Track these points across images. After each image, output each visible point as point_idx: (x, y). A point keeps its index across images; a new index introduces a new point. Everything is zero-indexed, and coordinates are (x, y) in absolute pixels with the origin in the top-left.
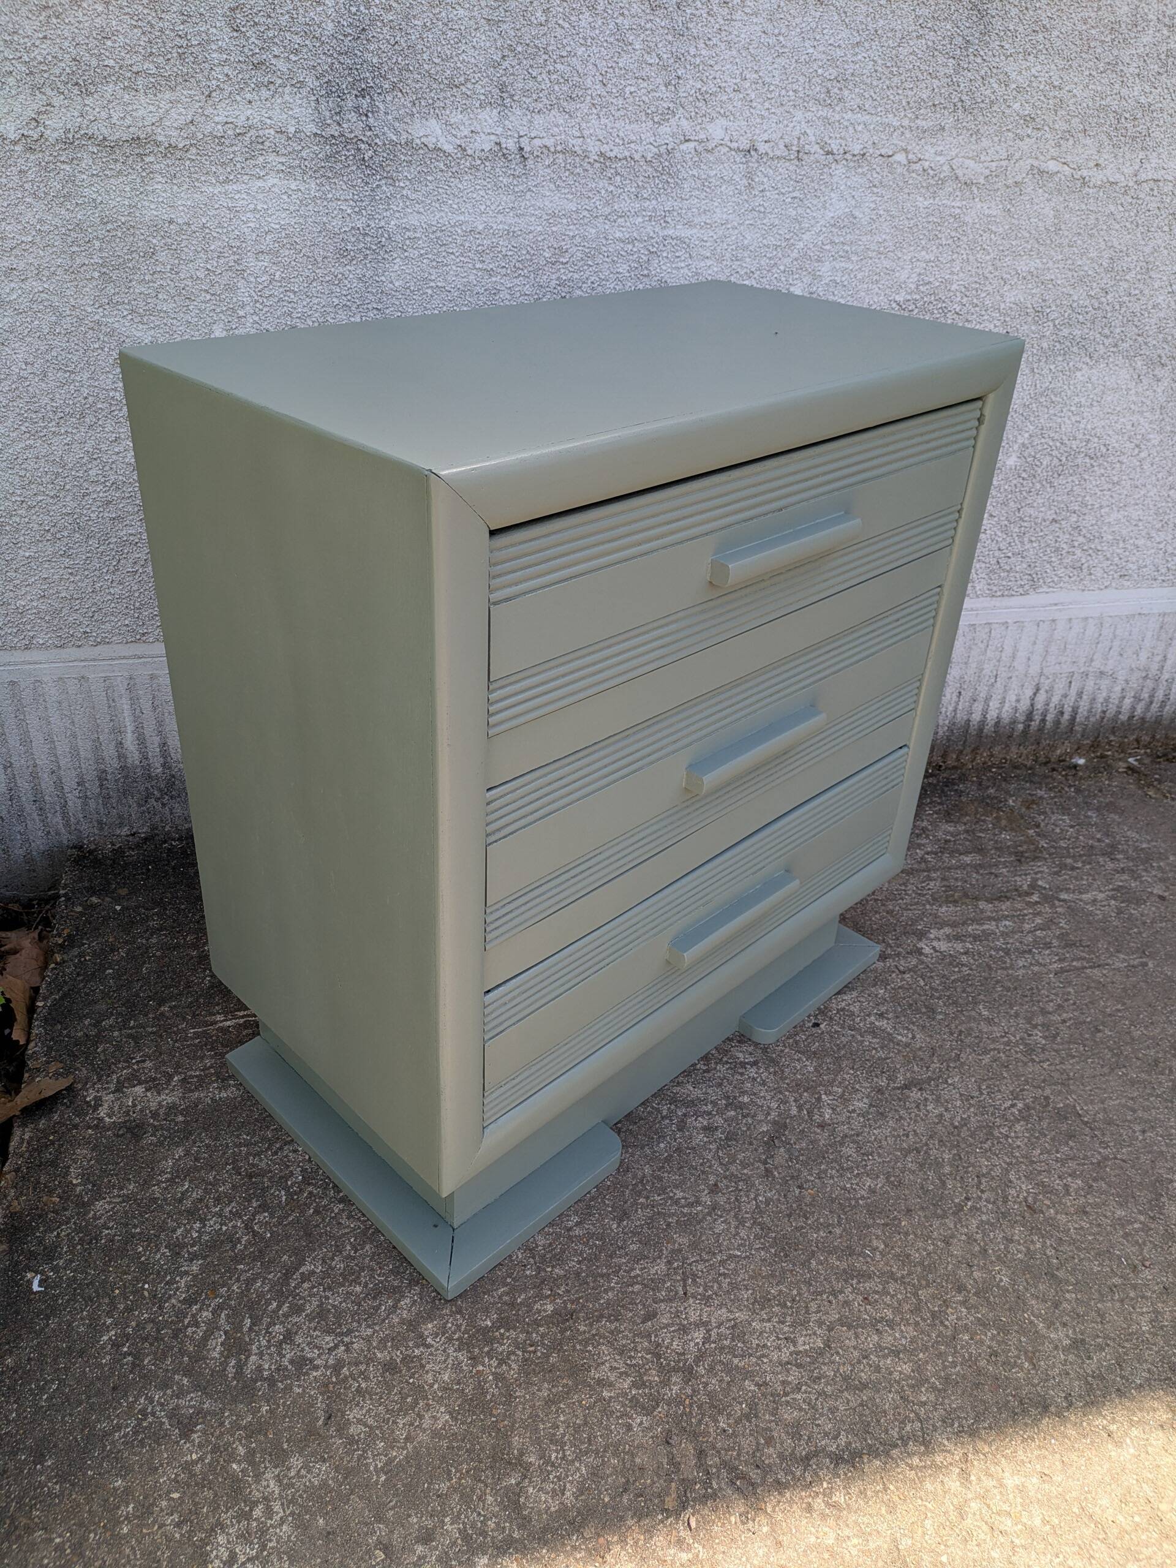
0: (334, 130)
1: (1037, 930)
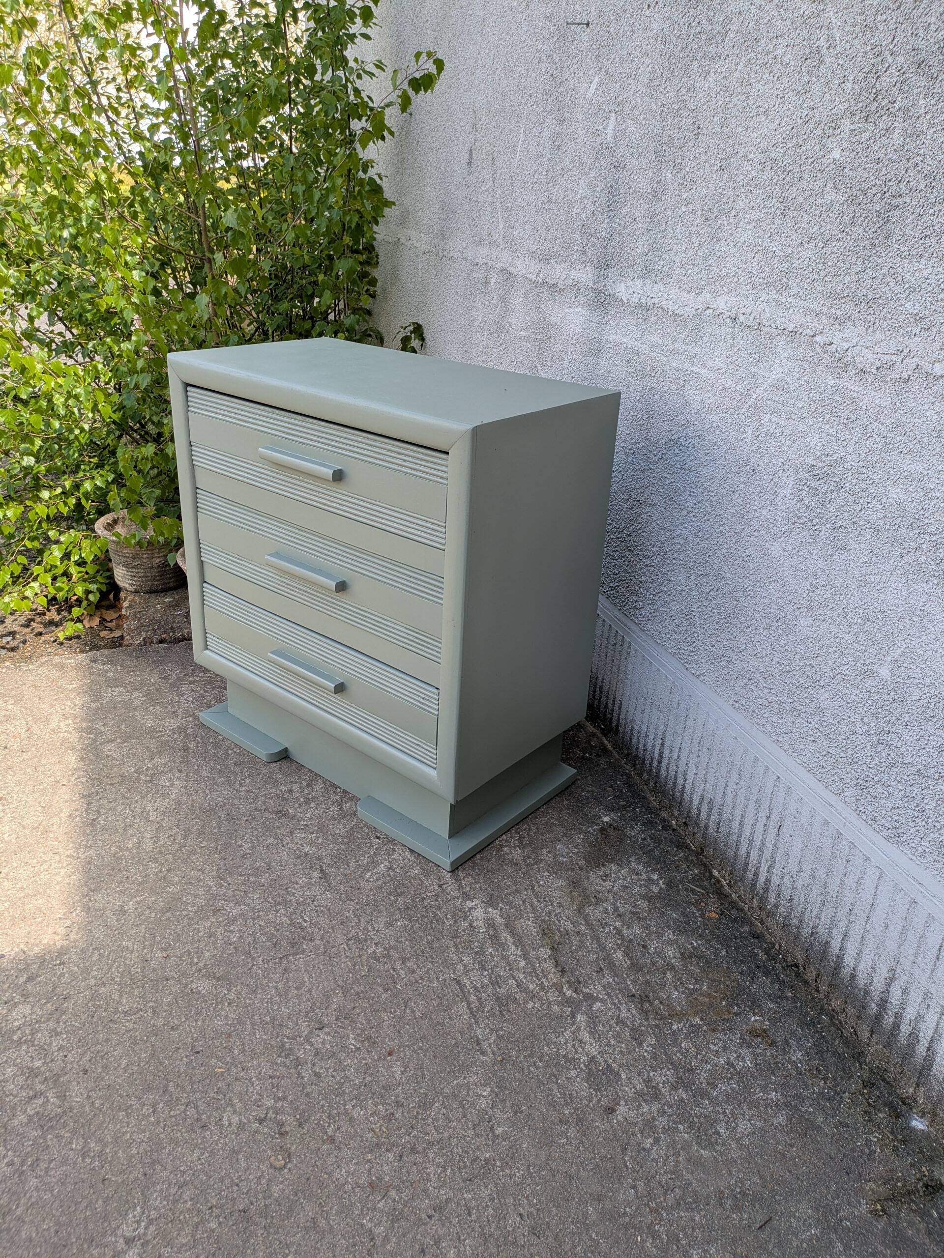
0: (596, 286)
1: (516, 981)
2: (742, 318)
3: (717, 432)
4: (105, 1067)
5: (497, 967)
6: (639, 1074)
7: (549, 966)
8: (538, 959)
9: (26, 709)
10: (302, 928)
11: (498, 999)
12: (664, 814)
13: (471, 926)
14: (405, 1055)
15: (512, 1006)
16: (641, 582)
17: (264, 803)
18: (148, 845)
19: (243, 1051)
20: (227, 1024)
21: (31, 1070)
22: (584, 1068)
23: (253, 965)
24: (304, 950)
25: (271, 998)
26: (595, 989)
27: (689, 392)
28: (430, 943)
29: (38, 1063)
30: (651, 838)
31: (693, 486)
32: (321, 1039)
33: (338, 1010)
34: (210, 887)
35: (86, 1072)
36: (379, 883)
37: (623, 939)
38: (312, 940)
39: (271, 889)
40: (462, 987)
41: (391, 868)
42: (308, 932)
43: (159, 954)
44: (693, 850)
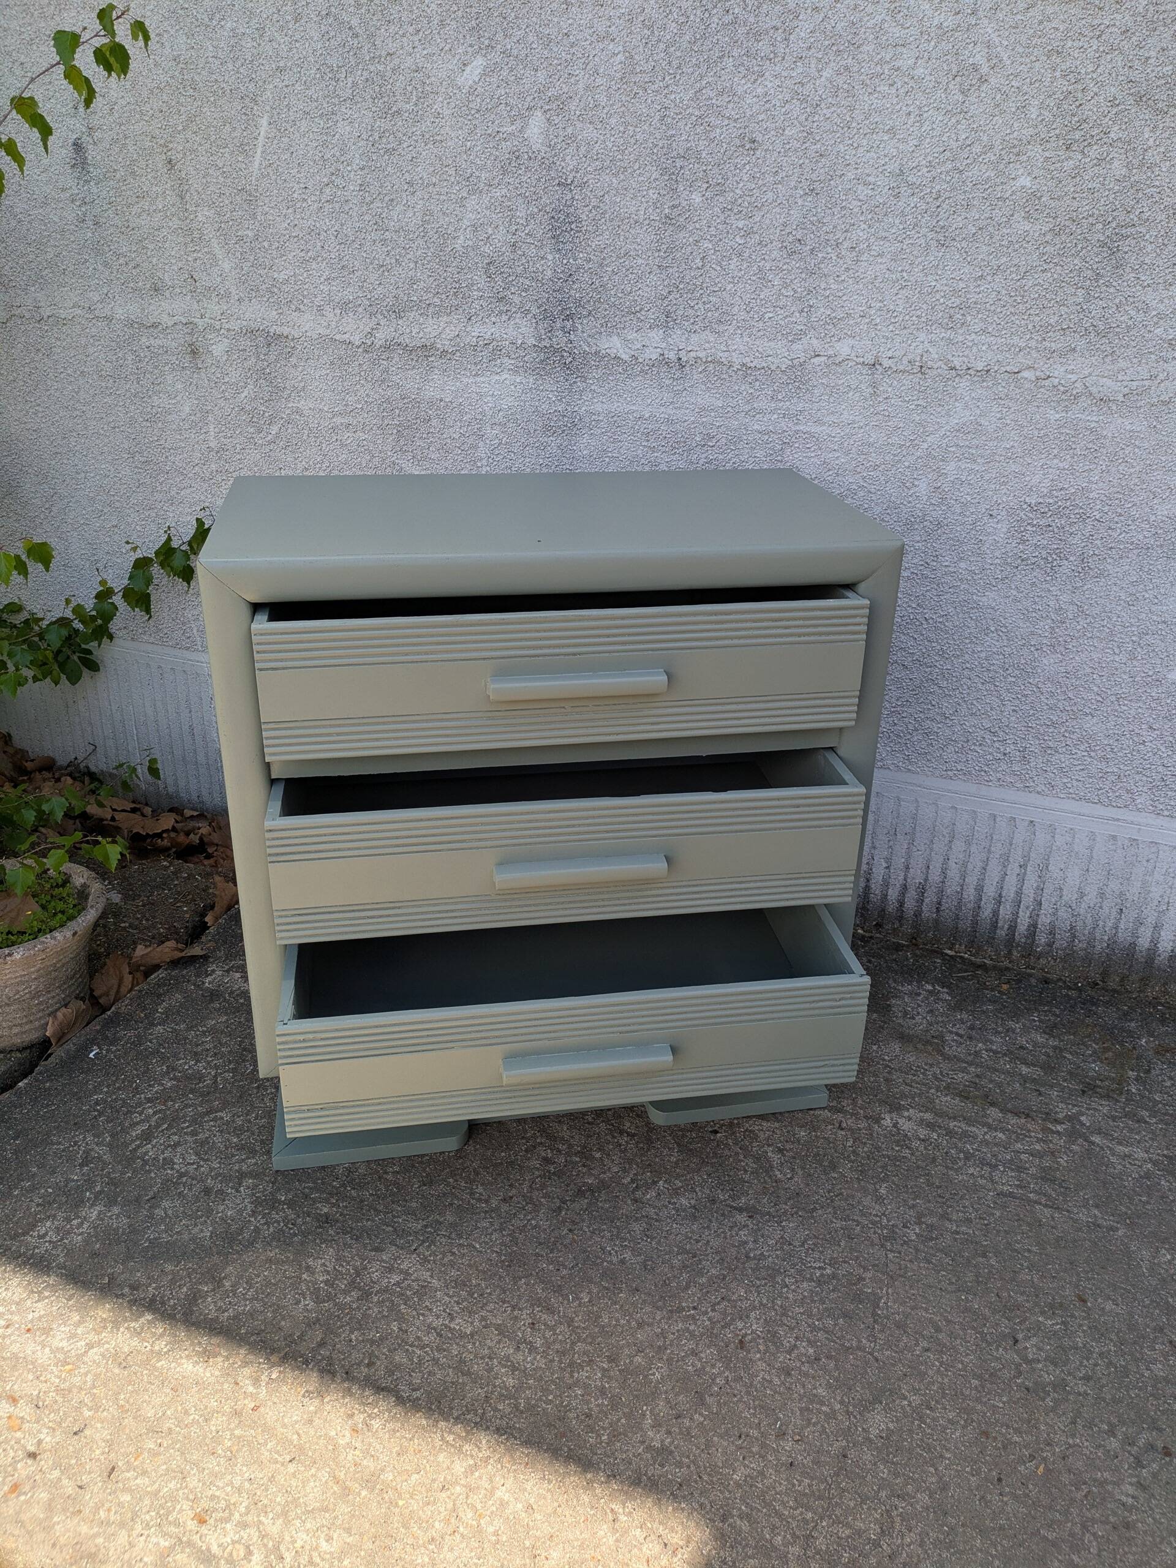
0: (546, 343)
1: (1024, 1153)
2: (886, 363)
5: (997, 1155)
7: (1014, 1120)
8: (1001, 1122)
10: (834, 1276)
11: (1043, 1179)
13: (924, 1141)
15: (1058, 1175)
20: (963, 1427)
22: (1160, 1173)
25: (942, 1363)
26: (1062, 1110)
28: (930, 1184)
32: (1031, 1348)
33: (994, 1311)
34: (686, 1330)
36: (800, 1172)
37: (1005, 1055)
40: (1012, 1195)
41: (780, 1150)
43: (788, 1445)
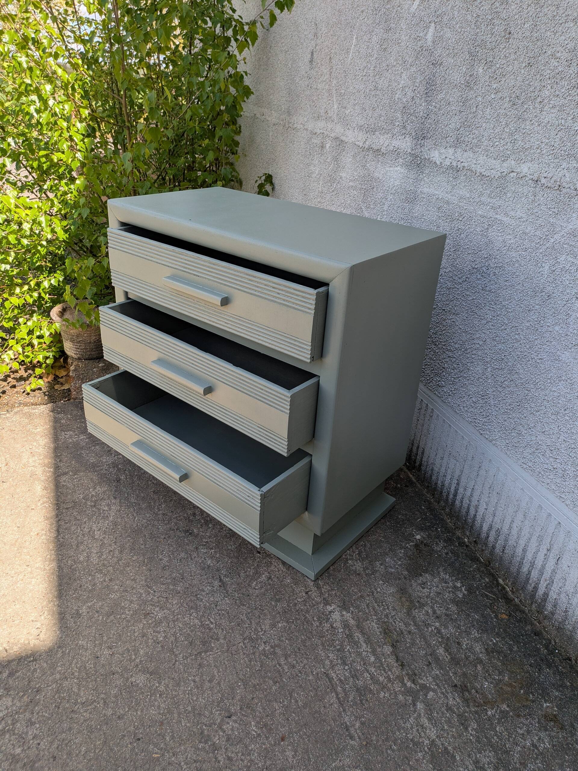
0: (414, 152)
1: (370, 674)
2: (543, 181)
3: (517, 265)
4: (69, 754)
5: (354, 662)
6: (469, 756)
7: (391, 660)
8: (383, 655)
9: (5, 448)
10: (210, 629)
11: (358, 689)
12: (459, 533)
13: (332, 627)
14: (294, 740)
15: (369, 696)
16: (444, 368)
17: (176, 524)
18: (94, 559)
19: (173, 737)
20: (160, 714)
21: (14, 756)
22: (427, 750)
23: (176, 661)
24: (213, 648)
25: (191, 690)
26: (427, 680)
27: (492, 234)
28: (303, 641)
29: (18, 751)
30: (452, 553)
31: (492, 303)
32: (230, 725)
33: (241, 700)
34: (141, 594)
35: (54, 758)
36: (263, 590)
37: (442, 638)
38: (218, 640)
39: (185, 596)
40: (330, 679)
41: (270, 578)
42: (214, 632)
43: (106, 652)
44: (482, 563)
